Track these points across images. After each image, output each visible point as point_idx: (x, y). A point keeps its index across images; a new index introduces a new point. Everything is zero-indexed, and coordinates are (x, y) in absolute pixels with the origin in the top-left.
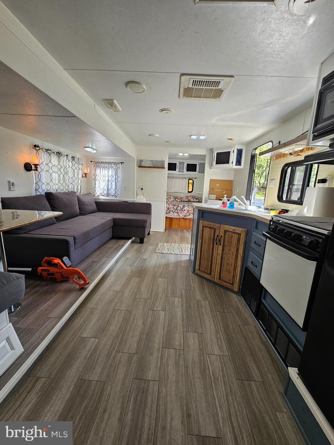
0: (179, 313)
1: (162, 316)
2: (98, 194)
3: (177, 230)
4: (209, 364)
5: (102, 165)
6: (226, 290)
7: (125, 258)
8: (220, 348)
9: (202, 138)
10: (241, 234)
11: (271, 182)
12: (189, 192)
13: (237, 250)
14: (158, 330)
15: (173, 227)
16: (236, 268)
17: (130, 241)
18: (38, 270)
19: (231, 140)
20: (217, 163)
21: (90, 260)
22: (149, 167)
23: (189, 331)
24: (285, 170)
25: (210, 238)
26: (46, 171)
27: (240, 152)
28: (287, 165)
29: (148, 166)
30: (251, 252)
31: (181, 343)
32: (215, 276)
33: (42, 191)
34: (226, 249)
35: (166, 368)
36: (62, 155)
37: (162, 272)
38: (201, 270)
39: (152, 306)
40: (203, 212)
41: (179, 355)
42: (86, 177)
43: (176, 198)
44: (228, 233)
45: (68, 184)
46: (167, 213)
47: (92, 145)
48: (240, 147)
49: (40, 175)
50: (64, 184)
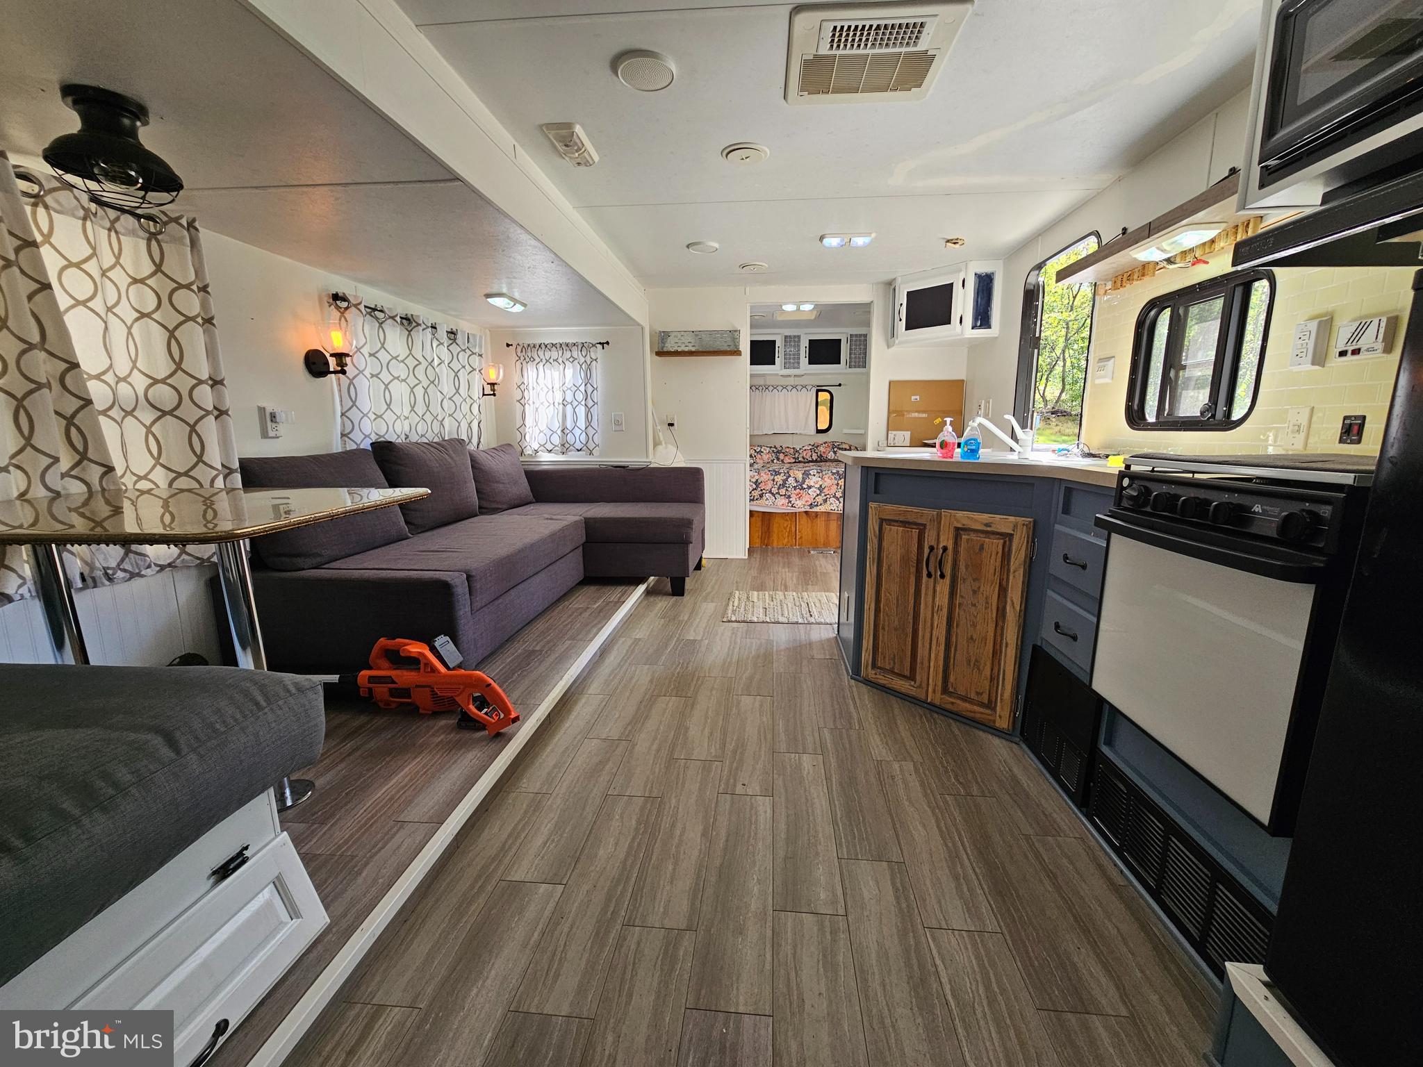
0: (819, 800)
1: (766, 812)
2: (536, 446)
3: (787, 553)
4: (938, 962)
5: (541, 353)
6: (968, 728)
7: (629, 642)
8: (971, 908)
9: (860, 241)
10: (1011, 536)
11: (1100, 369)
12: (819, 431)
13: (1003, 590)
14: (754, 856)
15: (775, 545)
16: (1001, 652)
17: (642, 588)
18: (359, 681)
19: (955, 243)
20: (909, 327)
21: (518, 648)
22: (691, 353)
23: (857, 855)
24: (1148, 322)
25: (905, 560)
26: (373, 376)
27: (985, 285)
28: (1157, 304)
29: (686, 349)
30: (1050, 593)
31: (835, 895)
32: (928, 685)
33: (363, 439)
34: (963, 588)
35: (793, 974)
36: (419, 325)
37: (751, 679)
38: (880, 668)
39: (728, 781)
40: (877, 474)
41: (834, 932)
42: (494, 395)
43: (778, 452)
44: (969, 535)
45: (440, 418)
46: (753, 500)
47: (510, 287)
48: (984, 269)
49: (355, 388)
50: (428, 417)
